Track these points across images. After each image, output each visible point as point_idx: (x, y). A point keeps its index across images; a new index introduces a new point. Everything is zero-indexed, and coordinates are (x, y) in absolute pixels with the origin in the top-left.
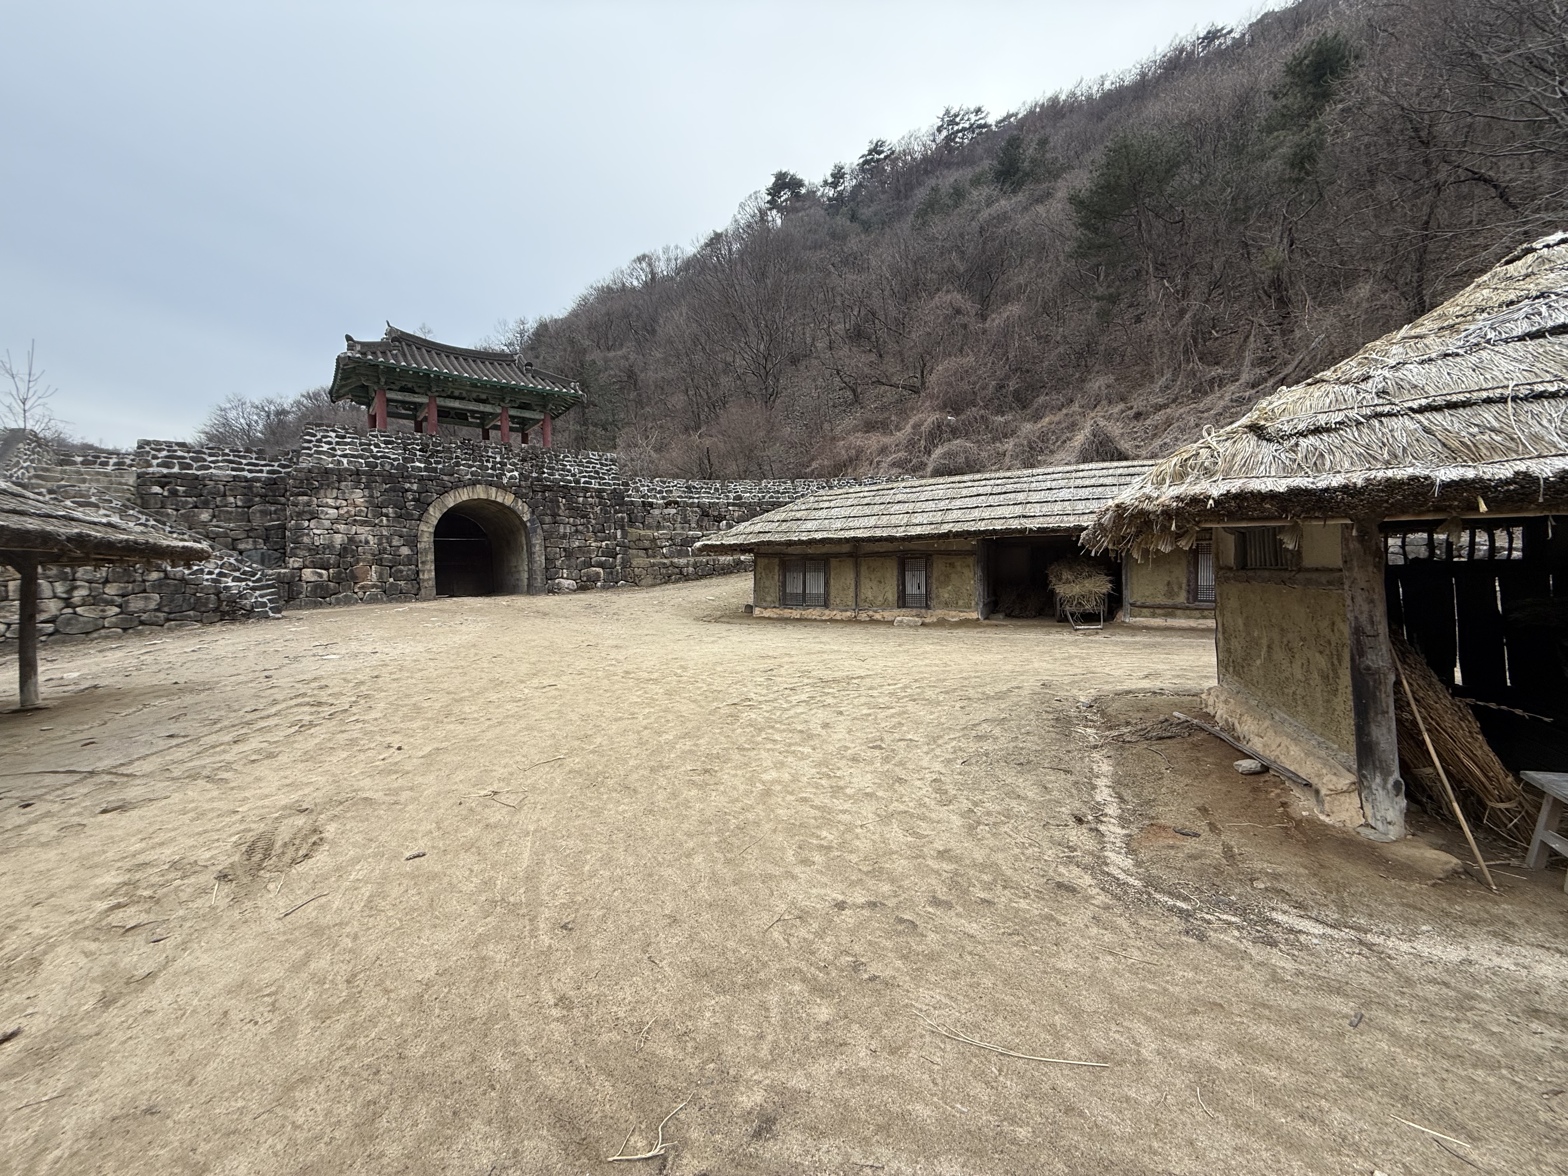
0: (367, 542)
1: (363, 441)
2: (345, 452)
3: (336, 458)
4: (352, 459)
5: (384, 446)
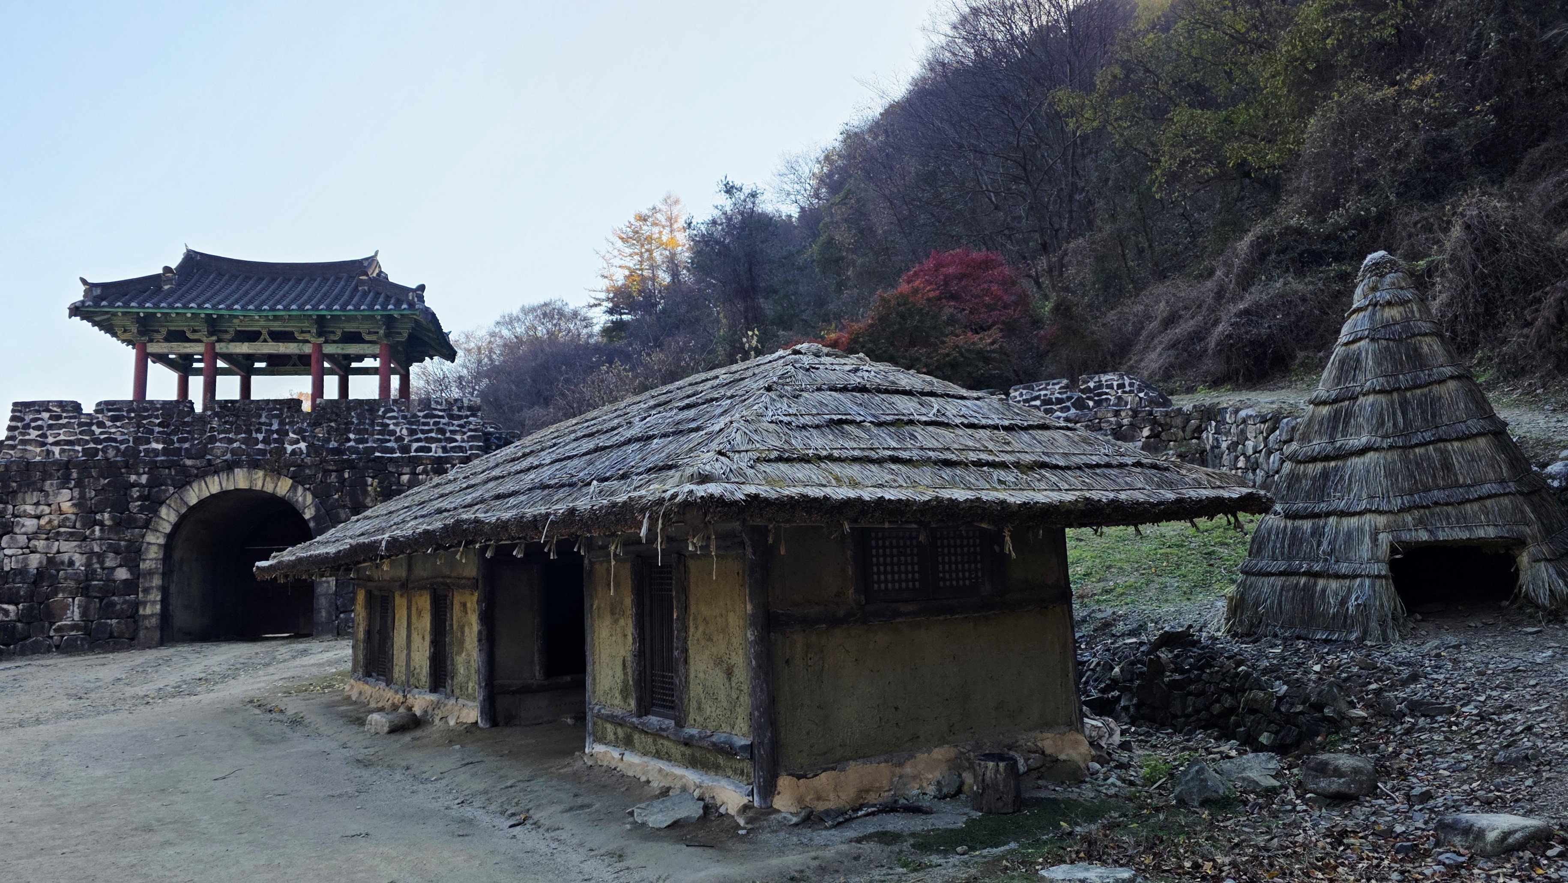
0: (71, 563)
1: (84, 420)
2: (58, 439)
3: (45, 449)
4: (65, 448)
5: (111, 424)
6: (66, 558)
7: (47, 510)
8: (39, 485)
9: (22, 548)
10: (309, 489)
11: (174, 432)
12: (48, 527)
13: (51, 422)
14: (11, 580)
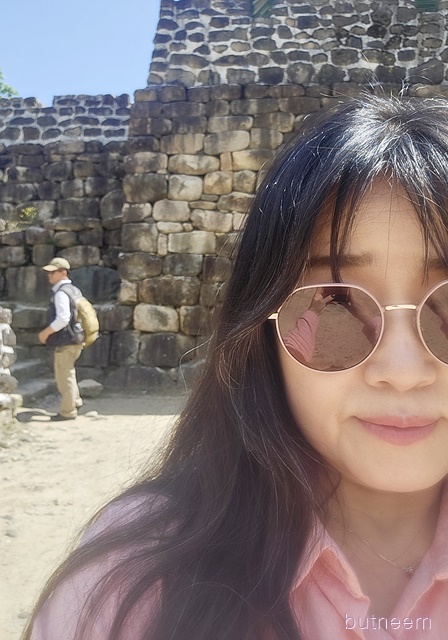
1: (258, 25)
2: (225, 54)
3: (206, 69)
4: (236, 67)
5: (298, 31)
7: (214, 162)
8: (203, 123)
9: (182, 223)
11: (392, 43)
12: (217, 191)
13: (213, 29)
14: (168, 269)
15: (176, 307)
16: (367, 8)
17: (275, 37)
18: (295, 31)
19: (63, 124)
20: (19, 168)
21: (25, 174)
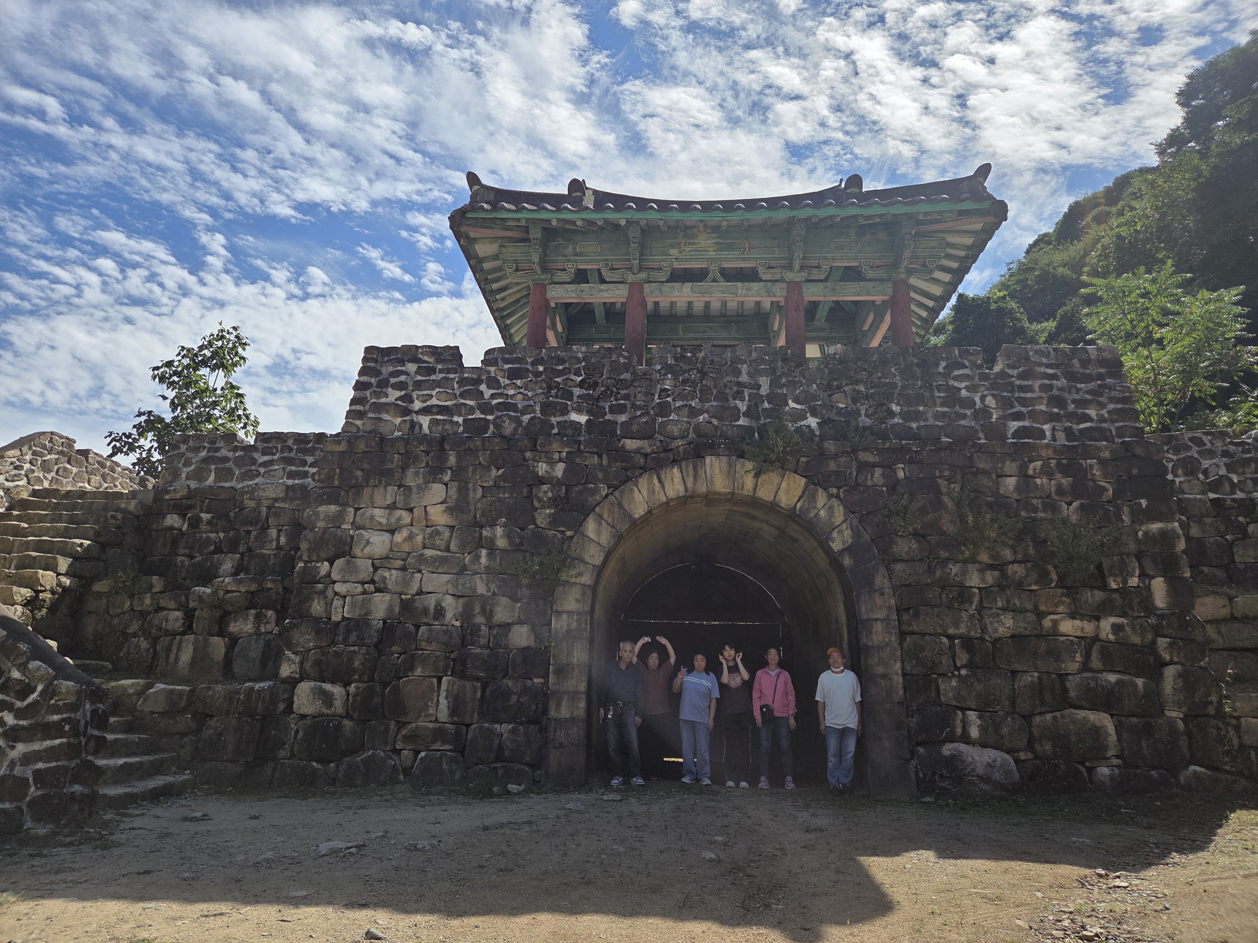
1: (466, 375)
2: (428, 403)
3: (408, 418)
4: (439, 417)
5: (507, 382)
6: (431, 602)
7: (406, 517)
8: (397, 476)
9: (363, 583)
10: (837, 496)
11: (604, 396)
12: (406, 548)
13: (419, 378)
14: (341, 638)
15: (346, 684)
16: (579, 361)
17: (483, 387)
18: (504, 381)
19: (264, 464)
20: (202, 515)
21: (209, 522)
